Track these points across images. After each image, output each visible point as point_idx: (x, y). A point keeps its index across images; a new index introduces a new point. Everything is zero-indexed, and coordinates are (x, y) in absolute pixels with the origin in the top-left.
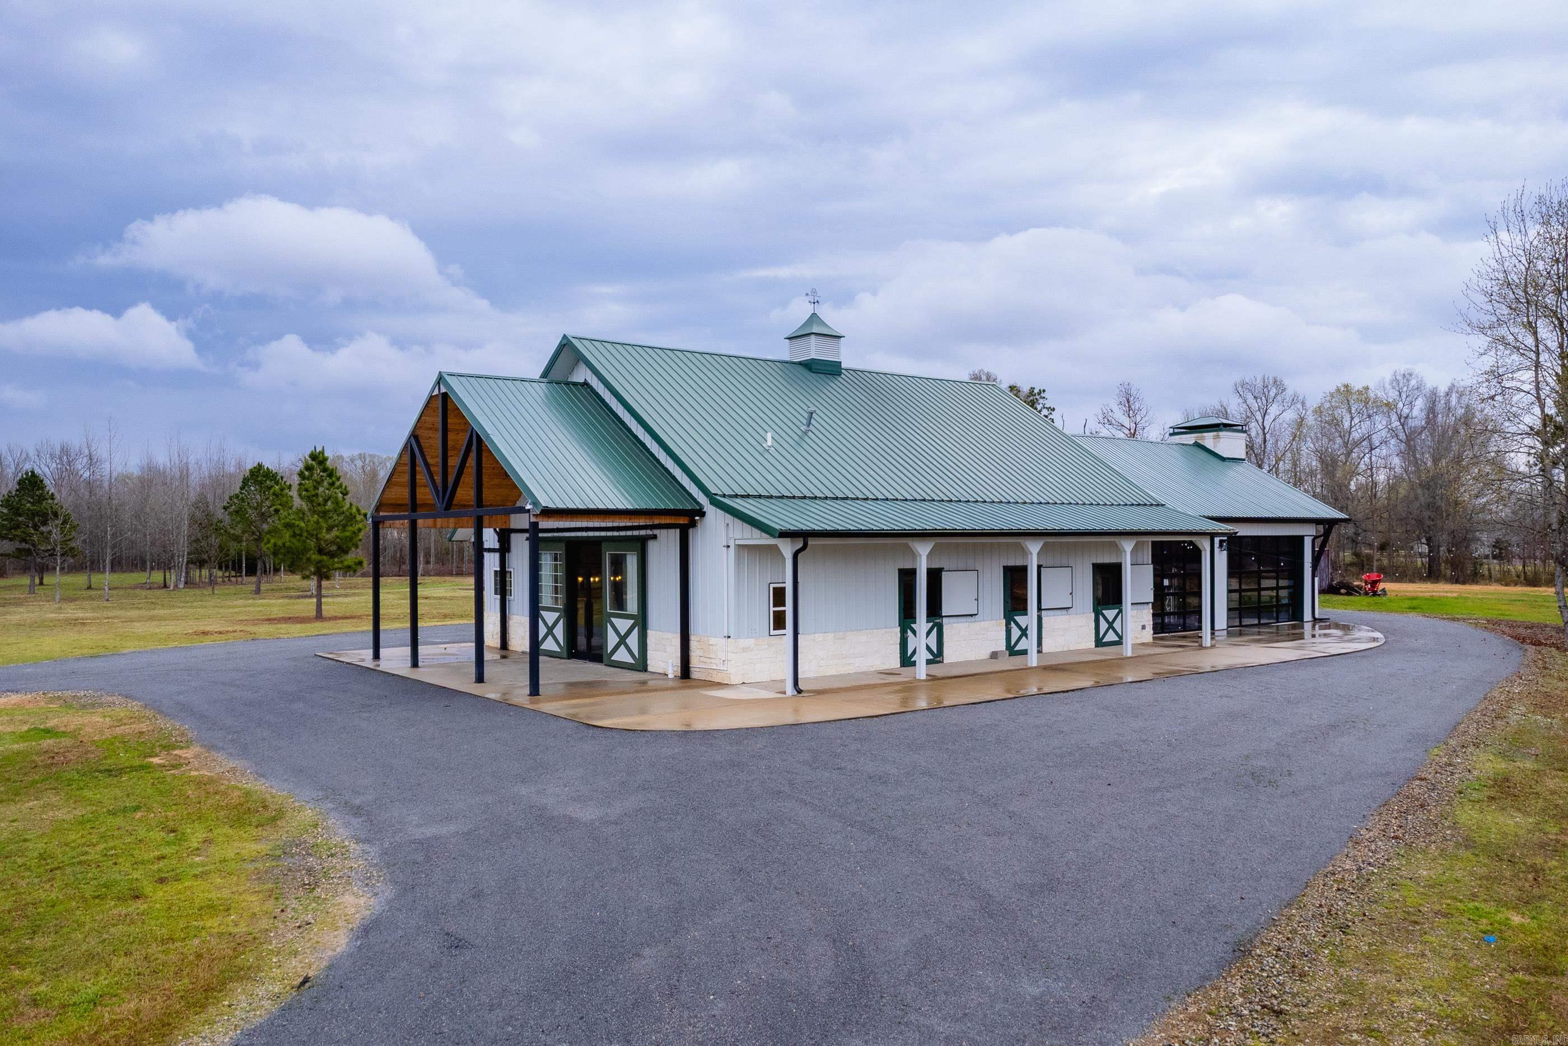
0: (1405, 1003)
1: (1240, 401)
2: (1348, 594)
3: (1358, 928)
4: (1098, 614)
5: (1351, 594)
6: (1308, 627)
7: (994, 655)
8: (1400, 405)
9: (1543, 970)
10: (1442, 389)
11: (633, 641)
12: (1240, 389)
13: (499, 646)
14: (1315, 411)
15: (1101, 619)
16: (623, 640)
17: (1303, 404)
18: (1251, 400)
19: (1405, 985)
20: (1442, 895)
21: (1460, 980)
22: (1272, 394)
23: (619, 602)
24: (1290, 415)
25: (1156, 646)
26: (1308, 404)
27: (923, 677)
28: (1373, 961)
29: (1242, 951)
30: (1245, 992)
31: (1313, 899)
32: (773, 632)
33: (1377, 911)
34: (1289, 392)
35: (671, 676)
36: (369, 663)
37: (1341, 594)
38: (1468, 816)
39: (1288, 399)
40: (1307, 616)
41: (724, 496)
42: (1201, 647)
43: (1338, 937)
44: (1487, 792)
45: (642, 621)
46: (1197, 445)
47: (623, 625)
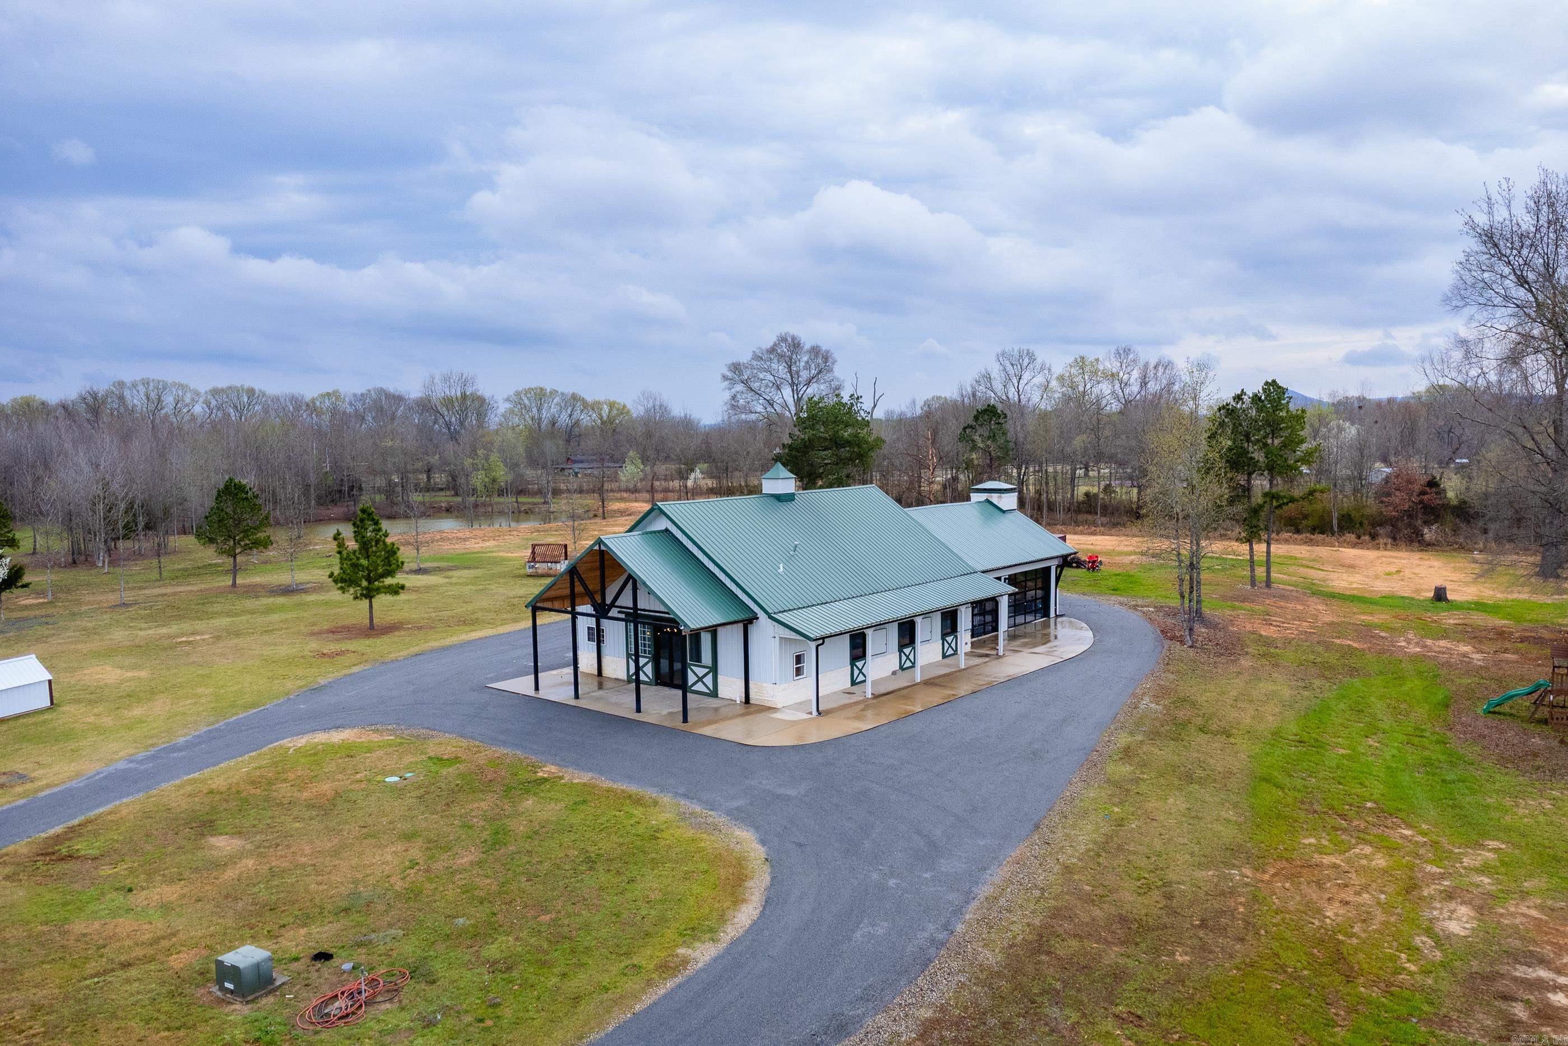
0: (1081, 838)
1: (1001, 368)
2: (1078, 567)
3: (1070, 817)
4: (943, 639)
5: (1080, 567)
6: (1052, 621)
7: (894, 673)
8: (1121, 374)
9: (1119, 825)
10: (1153, 363)
11: (709, 680)
12: (1001, 359)
13: (596, 673)
14: (1058, 378)
15: (945, 642)
16: (700, 679)
17: (1049, 370)
18: (1009, 367)
19: (1082, 833)
20: (1096, 803)
21: (1096, 831)
22: (1025, 363)
23: (697, 658)
24: (1039, 379)
25: (973, 656)
26: (1053, 370)
27: (870, 696)
28: (1073, 826)
29: (1037, 827)
30: (1039, 839)
31: (1057, 808)
32: (795, 678)
33: (1075, 811)
34: (1039, 361)
35: (738, 702)
36: (531, 692)
37: (1073, 567)
38: (1110, 768)
39: (1038, 367)
40: (1052, 614)
41: (775, 613)
42: (998, 657)
43: (1064, 820)
44: (1120, 756)
45: (714, 669)
46: (988, 501)
47: (701, 672)
